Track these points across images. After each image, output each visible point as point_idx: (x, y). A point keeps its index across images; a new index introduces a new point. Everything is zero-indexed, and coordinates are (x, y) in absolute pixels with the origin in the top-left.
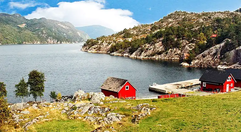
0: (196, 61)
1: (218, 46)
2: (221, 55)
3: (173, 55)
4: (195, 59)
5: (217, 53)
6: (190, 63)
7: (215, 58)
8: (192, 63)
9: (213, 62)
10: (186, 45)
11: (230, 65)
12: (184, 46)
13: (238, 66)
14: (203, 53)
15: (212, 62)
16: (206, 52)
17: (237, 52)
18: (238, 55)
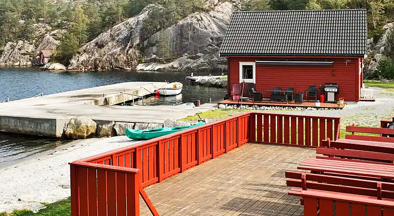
0: (84, 57)
1: (132, 21)
2: (142, 39)
3: (17, 56)
4: (79, 53)
5: (131, 35)
6: (67, 64)
7: (128, 48)
8: (73, 61)
9: (125, 58)
10: (46, 33)
11: (168, 61)
12: (42, 36)
13: (189, 63)
14: (97, 38)
15: (123, 58)
16: (105, 36)
17: (181, 30)
18: (185, 38)
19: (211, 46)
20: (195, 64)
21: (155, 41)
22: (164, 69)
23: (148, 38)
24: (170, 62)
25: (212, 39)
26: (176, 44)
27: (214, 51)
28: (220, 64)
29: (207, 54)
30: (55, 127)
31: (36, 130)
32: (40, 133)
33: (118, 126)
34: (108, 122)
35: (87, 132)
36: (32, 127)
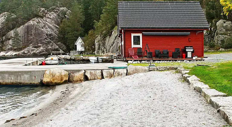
17: (27, 29)
18: (30, 34)
19: (47, 39)
20: (38, 51)
21: (10, 36)
22: (19, 54)
23: (5, 35)
24: (21, 50)
25: (47, 35)
26: (24, 38)
27: (49, 43)
28: (53, 51)
29: (44, 44)
30: (34, 77)
31: (16, 81)
32: (20, 83)
33: (89, 73)
34: (79, 71)
35: (62, 80)
36: (13, 78)
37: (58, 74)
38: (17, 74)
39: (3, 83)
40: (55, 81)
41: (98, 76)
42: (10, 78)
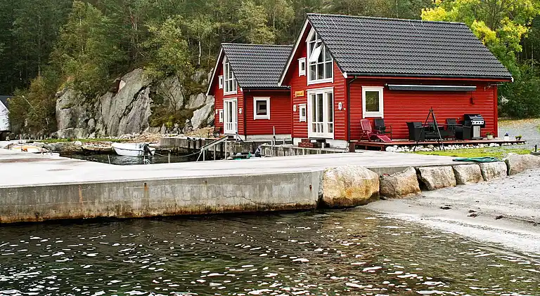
30: (308, 188)
31: (258, 201)
32: (269, 206)
33: (430, 174)
34: (402, 169)
35: (367, 191)
36: (247, 194)
37: (358, 179)
38: (261, 182)
39: (218, 209)
40: (354, 196)
41: (450, 180)
42: (238, 193)
